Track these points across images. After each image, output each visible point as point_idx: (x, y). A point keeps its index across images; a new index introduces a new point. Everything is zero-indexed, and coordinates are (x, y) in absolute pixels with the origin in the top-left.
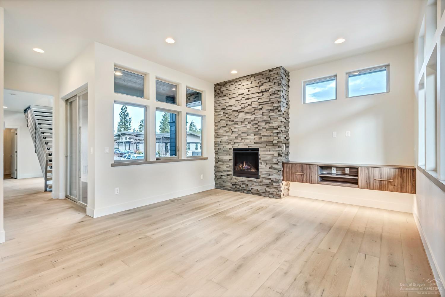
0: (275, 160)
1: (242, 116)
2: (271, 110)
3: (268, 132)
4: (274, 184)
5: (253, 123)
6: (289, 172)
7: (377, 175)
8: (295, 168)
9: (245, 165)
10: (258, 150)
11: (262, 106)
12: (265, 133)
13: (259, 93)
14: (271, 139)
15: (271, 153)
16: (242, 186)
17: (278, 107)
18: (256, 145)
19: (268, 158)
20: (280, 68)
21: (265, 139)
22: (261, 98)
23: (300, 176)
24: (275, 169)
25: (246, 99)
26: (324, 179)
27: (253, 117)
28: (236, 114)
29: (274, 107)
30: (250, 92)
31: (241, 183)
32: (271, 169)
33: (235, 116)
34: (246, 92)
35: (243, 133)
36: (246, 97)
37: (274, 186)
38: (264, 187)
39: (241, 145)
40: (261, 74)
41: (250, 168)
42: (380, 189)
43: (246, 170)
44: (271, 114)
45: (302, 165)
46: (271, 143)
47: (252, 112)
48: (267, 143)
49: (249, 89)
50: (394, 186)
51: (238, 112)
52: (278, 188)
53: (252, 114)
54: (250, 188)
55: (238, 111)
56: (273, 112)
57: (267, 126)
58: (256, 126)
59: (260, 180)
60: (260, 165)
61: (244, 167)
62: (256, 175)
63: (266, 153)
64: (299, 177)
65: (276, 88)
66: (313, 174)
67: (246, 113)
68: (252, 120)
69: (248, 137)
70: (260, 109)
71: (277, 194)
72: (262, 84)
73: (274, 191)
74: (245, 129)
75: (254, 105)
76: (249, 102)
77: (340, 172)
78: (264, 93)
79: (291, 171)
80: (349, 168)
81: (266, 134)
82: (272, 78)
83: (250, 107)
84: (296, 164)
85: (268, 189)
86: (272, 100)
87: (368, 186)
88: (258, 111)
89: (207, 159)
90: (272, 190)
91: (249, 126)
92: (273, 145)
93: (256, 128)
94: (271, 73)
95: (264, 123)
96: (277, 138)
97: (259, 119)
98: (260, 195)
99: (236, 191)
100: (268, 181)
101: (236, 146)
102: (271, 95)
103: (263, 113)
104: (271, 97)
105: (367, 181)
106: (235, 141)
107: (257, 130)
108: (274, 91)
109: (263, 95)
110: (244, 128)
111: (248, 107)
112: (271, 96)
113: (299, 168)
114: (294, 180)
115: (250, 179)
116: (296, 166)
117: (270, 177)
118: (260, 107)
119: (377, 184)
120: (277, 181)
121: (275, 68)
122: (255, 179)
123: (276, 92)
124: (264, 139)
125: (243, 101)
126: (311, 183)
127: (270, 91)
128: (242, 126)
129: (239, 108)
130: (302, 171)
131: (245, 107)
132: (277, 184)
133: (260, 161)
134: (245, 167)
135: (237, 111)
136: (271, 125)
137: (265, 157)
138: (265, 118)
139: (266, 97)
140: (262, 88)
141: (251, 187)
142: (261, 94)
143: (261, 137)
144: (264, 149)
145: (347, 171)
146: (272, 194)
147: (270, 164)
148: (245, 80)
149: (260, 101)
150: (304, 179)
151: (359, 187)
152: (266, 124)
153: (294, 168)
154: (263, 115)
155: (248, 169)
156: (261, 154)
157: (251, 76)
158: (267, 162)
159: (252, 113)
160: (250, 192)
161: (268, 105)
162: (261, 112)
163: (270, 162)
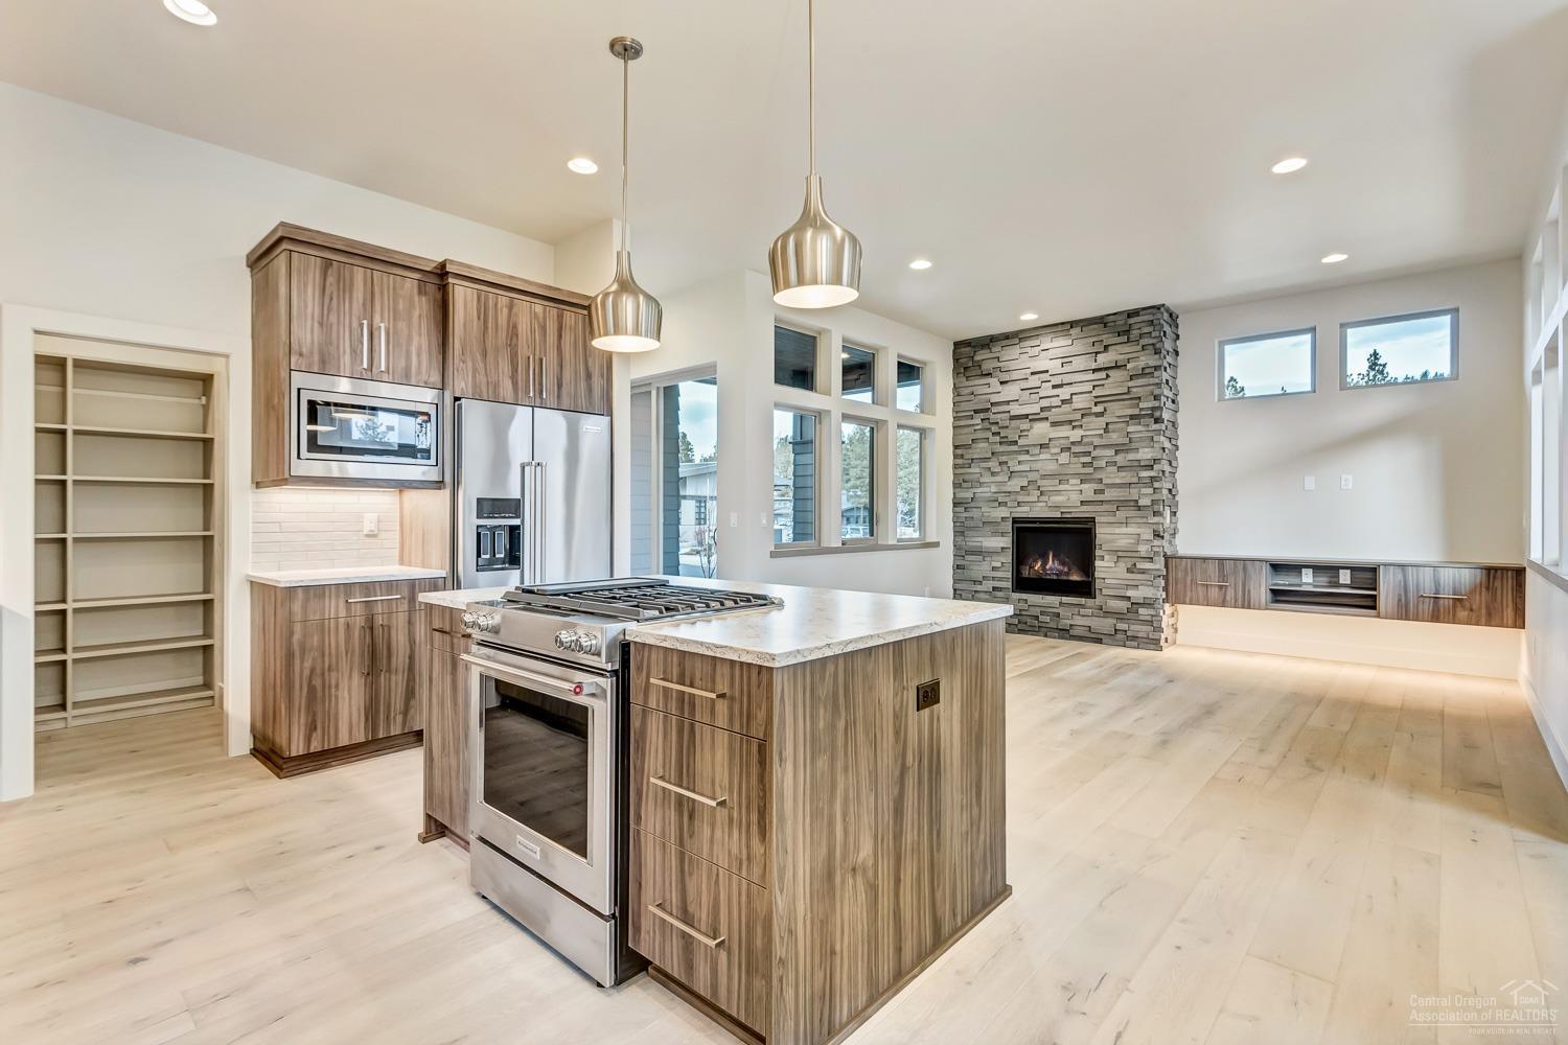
0: (1143, 549)
1: (1041, 430)
2: (1132, 417)
3: (1124, 474)
4: (1142, 611)
5: (1075, 449)
6: (1185, 578)
7: (1427, 585)
8: (1202, 569)
9: (1053, 561)
10: (1093, 520)
11: (1106, 405)
12: (1112, 476)
13: (1094, 371)
14: (1134, 493)
15: (1132, 529)
16: (1041, 618)
17: (1154, 409)
18: (1084, 508)
19: (1123, 543)
20: (1159, 309)
21: (1115, 494)
22: (1103, 385)
23: (1217, 589)
24: (1143, 572)
25: (1054, 387)
26: (1279, 596)
27: (1076, 435)
28: (1024, 425)
29: (1141, 409)
30: (1067, 368)
31: (1038, 610)
32: (1133, 572)
33: (1021, 431)
34: (1054, 366)
35: (1044, 477)
36: (1056, 381)
37: (1142, 618)
38: (1111, 621)
39: (1039, 510)
40: (1101, 321)
41: (1066, 570)
42: (1435, 617)
43: (1055, 577)
44: (1131, 429)
45: (1221, 560)
46: (1132, 504)
47: (1075, 421)
48: (1121, 504)
49: (1066, 360)
50: (1471, 610)
51: (1031, 420)
52: (1154, 624)
53: (1074, 427)
54: (1065, 623)
55: (1030, 417)
56: (1140, 424)
57: (1120, 459)
58: (1087, 459)
59: (1099, 600)
60: (1098, 563)
61: (1048, 567)
62: (1086, 589)
63: (1117, 531)
64: (1214, 593)
65: (1146, 360)
66: (1252, 586)
67: (1054, 424)
68: (1073, 443)
69: (1061, 487)
70: (1101, 414)
71: (1151, 636)
72: (1106, 347)
73: (1141, 630)
74: (1051, 467)
75: (1080, 402)
76: (1064, 393)
77: (1323, 579)
78: (1110, 373)
79: (1189, 579)
80: (1349, 571)
81: (1118, 481)
82: (1135, 333)
83: (1066, 407)
84: (1204, 559)
85: (1122, 626)
86: (1134, 390)
87: (1404, 612)
88: (1093, 418)
89: (936, 545)
90: (1132, 627)
91: (1064, 458)
92: (1139, 508)
93: (1084, 465)
94: (1132, 321)
95: (1111, 452)
96: (1151, 491)
97: (1097, 441)
98: (1099, 641)
99: (1021, 631)
100: (1123, 605)
101: (1023, 512)
102: (1131, 378)
103: (1107, 424)
104: (1130, 384)
105: (1400, 600)
106: (1020, 499)
107: (1091, 470)
108: (1143, 369)
109: (1108, 376)
110: (1046, 462)
111: (1060, 406)
112: (1131, 379)
113: (1213, 569)
114: (1198, 600)
115: (1065, 599)
116: (1204, 566)
117: (1130, 593)
118: (1099, 409)
119: (1427, 606)
120: (1148, 603)
121: (1144, 309)
122: (1083, 601)
123: (1147, 371)
124: (1109, 494)
125: (1046, 390)
126: (1249, 608)
127: (1129, 366)
128: (1042, 457)
129: (1035, 409)
130: (1223, 576)
131: (1049, 408)
132: (1152, 612)
133: (1098, 553)
134: (1051, 569)
135: (1026, 416)
136: (1131, 456)
137: (1113, 541)
138: (1115, 438)
139: (1115, 383)
140: (1104, 359)
141: (1069, 622)
142: (1103, 375)
143: (1100, 487)
144: (1111, 519)
145: (1345, 577)
146: (1134, 638)
147: (1126, 559)
148: (1052, 335)
149: (1098, 392)
150: (1228, 598)
151: (1378, 616)
152: (1117, 452)
153: (1198, 569)
154: (1106, 430)
155: (1061, 573)
156: (1103, 533)
157: (1073, 324)
158: (1120, 554)
159: (1074, 424)
160: (1065, 633)
161: (1121, 403)
162: (1102, 421)
163: (1129, 554)
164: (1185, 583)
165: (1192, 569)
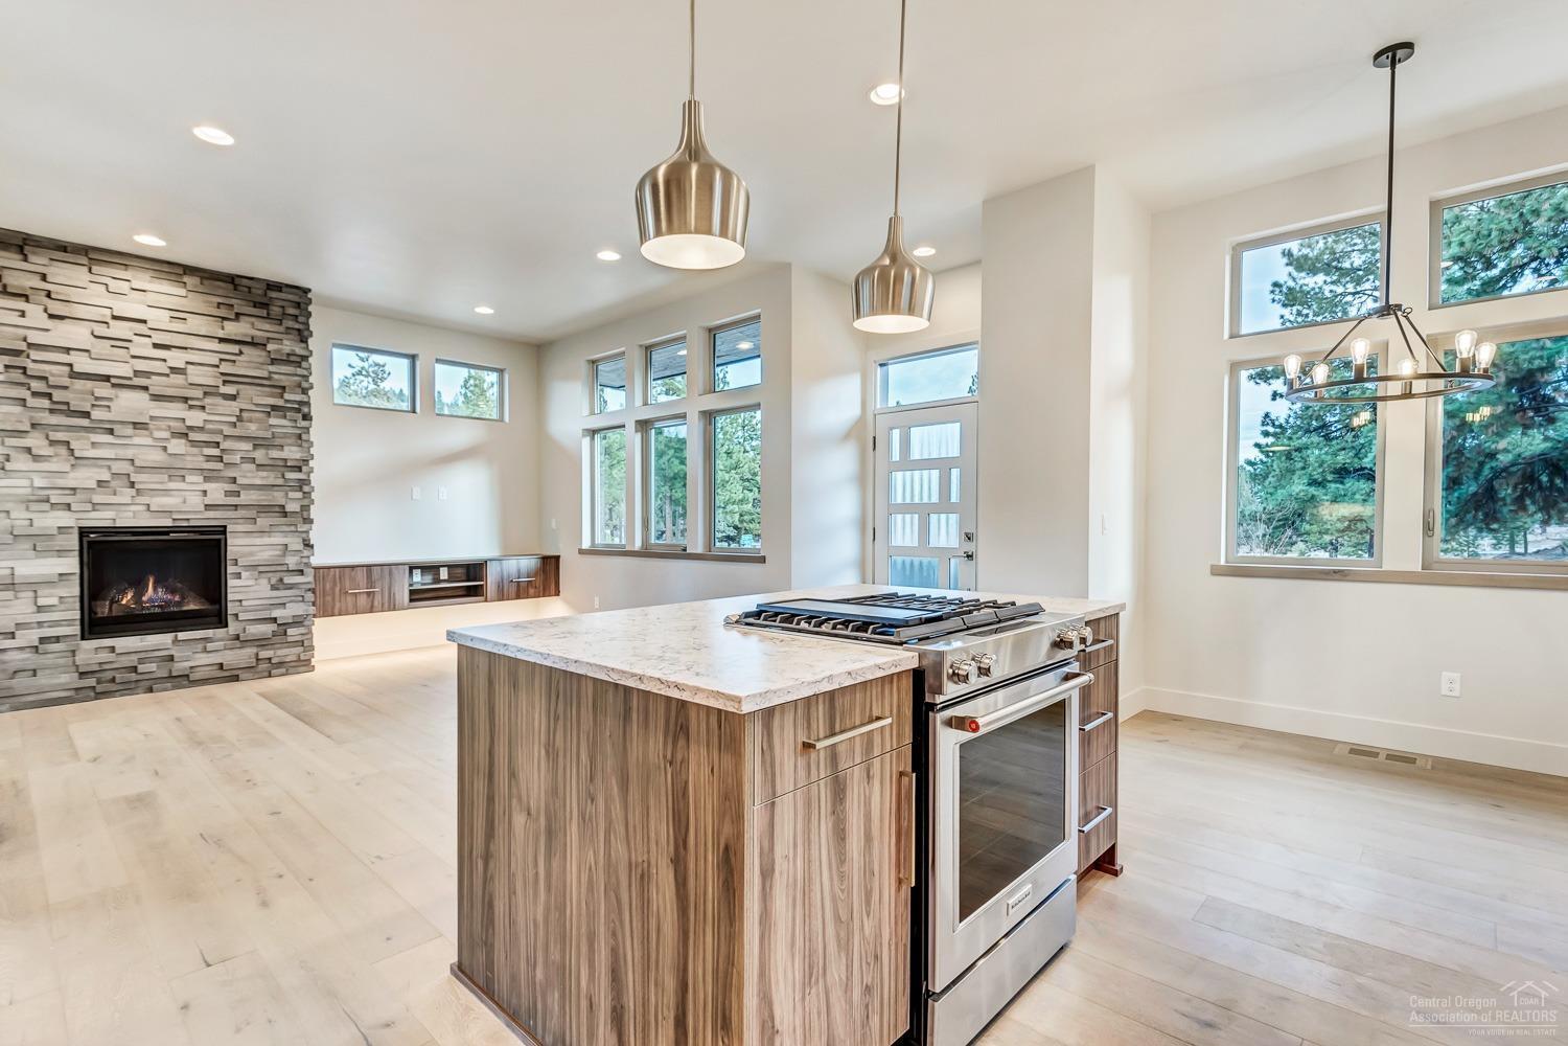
0: (292, 561)
1: (129, 403)
2: (274, 408)
3: (265, 474)
4: (290, 631)
5: (193, 436)
6: (333, 589)
7: (514, 573)
8: (350, 576)
9: (155, 589)
10: (223, 530)
11: (241, 386)
12: (248, 475)
13: (222, 340)
14: (278, 497)
15: (278, 539)
16: (141, 668)
17: (301, 403)
18: (211, 514)
19: (265, 555)
20: (306, 293)
21: (254, 497)
22: (234, 361)
23: (365, 596)
24: (291, 587)
25: (156, 346)
26: (417, 596)
27: (195, 418)
28: (103, 390)
29: (287, 401)
30: (178, 326)
31: (135, 658)
32: (277, 589)
33: (97, 399)
34: (159, 318)
35: (142, 469)
36: (159, 338)
37: (290, 639)
38: (250, 651)
39: (128, 513)
40: (232, 281)
41: (177, 598)
42: (518, 597)
43: (157, 610)
44: (273, 421)
45: (371, 567)
46: (277, 509)
47: (192, 399)
48: (264, 509)
49: (178, 315)
50: (536, 588)
51: (114, 385)
52: (305, 644)
53: (191, 407)
54: (179, 667)
55: (113, 381)
56: (285, 417)
57: (259, 455)
58: (215, 452)
59: (233, 627)
60: (231, 582)
61: (144, 599)
62: (216, 615)
63: (258, 541)
64: (363, 601)
65: (289, 345)
66: (396, 589)
67: (157, 398)
68: (191, 428)
69: (172, 485)
70: (233, 398)
71: (302, 658)
72: (238, 315)
73: (290, 654)
74: (156, 457)
75: (197, 375)
76: (176, 359)
77: (428, 578)
78: (245, 349)
79: (337, 589)
81: (258, 482)
82: (275, 310)
83: (177, 379)
84: (353, 567)
85: (264, 654)
86: (276, 376)
87: (502, 596)
88: (219, 400)
90: (279, 652)
91: (177, 446)
92: (285, 514)
93: (209, 458)
94: (274, 294)
95: (247, 446)
96: (299, 495)
97: (228, 430)
98: (236, 678)
99: (99, 695)
100: (268, 628)
101: (101, 519)
102: (273, 361)
103: (241, 410)
104: (272, 368)
105: (503, 586)
106: (97, 499)
107: (220, 466)
108: (288, 355)
109: (241, 353)
110: (145, 450)
111: (168, 375)
112: (272, 364)
113: (361, 575)
114: (347, 610)
115: (182, 636)
116: (353, 573)
117: (276, 613)
118: (230, 390)
119: (513, 589)
120: (298, 622)
121: (287, 286)
122: (209, 633)
123: (292, 358)
124: (246, 498)
125: (142, 347)
126: (394, 609)
127: (270, 347)
128: (136, 440)
129: (123, 370)
130: (371, 583)
131: (147, 374)
132: (302, 630)
133: (231, 569)
134: (151, 600)
135: (107, 378)
136: (275, 454)
137: (251, 554)
138: (252, 429)
139: (249, 363)
140: (233, 329)
141: (188, 664)
142: (235, 348)
143: (233, 487)
144: (250, 527)
145: (444, 574)
146: (281, 664)
147: (270, 575)
148: (151, 273)
149: (225, 368)
150: (376, 603)
151: (486, 601)
152: (256, 446)
153: (347, 577)
154: (239, 418)
155: (168, 603)
156: (236, 546)
157: (189, 270)
158: (261, 569)
159: (190, 402)
160: (184, 680)
161: (259, 388)
162: (234, 407)
163: (273, 568)
164: (334, 594)
165: (340, 578)
